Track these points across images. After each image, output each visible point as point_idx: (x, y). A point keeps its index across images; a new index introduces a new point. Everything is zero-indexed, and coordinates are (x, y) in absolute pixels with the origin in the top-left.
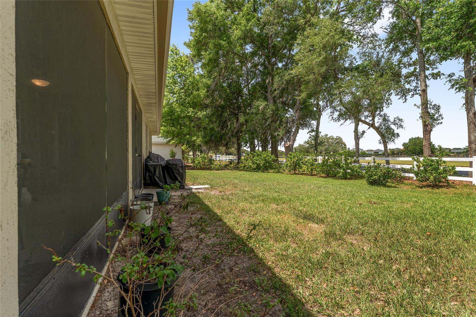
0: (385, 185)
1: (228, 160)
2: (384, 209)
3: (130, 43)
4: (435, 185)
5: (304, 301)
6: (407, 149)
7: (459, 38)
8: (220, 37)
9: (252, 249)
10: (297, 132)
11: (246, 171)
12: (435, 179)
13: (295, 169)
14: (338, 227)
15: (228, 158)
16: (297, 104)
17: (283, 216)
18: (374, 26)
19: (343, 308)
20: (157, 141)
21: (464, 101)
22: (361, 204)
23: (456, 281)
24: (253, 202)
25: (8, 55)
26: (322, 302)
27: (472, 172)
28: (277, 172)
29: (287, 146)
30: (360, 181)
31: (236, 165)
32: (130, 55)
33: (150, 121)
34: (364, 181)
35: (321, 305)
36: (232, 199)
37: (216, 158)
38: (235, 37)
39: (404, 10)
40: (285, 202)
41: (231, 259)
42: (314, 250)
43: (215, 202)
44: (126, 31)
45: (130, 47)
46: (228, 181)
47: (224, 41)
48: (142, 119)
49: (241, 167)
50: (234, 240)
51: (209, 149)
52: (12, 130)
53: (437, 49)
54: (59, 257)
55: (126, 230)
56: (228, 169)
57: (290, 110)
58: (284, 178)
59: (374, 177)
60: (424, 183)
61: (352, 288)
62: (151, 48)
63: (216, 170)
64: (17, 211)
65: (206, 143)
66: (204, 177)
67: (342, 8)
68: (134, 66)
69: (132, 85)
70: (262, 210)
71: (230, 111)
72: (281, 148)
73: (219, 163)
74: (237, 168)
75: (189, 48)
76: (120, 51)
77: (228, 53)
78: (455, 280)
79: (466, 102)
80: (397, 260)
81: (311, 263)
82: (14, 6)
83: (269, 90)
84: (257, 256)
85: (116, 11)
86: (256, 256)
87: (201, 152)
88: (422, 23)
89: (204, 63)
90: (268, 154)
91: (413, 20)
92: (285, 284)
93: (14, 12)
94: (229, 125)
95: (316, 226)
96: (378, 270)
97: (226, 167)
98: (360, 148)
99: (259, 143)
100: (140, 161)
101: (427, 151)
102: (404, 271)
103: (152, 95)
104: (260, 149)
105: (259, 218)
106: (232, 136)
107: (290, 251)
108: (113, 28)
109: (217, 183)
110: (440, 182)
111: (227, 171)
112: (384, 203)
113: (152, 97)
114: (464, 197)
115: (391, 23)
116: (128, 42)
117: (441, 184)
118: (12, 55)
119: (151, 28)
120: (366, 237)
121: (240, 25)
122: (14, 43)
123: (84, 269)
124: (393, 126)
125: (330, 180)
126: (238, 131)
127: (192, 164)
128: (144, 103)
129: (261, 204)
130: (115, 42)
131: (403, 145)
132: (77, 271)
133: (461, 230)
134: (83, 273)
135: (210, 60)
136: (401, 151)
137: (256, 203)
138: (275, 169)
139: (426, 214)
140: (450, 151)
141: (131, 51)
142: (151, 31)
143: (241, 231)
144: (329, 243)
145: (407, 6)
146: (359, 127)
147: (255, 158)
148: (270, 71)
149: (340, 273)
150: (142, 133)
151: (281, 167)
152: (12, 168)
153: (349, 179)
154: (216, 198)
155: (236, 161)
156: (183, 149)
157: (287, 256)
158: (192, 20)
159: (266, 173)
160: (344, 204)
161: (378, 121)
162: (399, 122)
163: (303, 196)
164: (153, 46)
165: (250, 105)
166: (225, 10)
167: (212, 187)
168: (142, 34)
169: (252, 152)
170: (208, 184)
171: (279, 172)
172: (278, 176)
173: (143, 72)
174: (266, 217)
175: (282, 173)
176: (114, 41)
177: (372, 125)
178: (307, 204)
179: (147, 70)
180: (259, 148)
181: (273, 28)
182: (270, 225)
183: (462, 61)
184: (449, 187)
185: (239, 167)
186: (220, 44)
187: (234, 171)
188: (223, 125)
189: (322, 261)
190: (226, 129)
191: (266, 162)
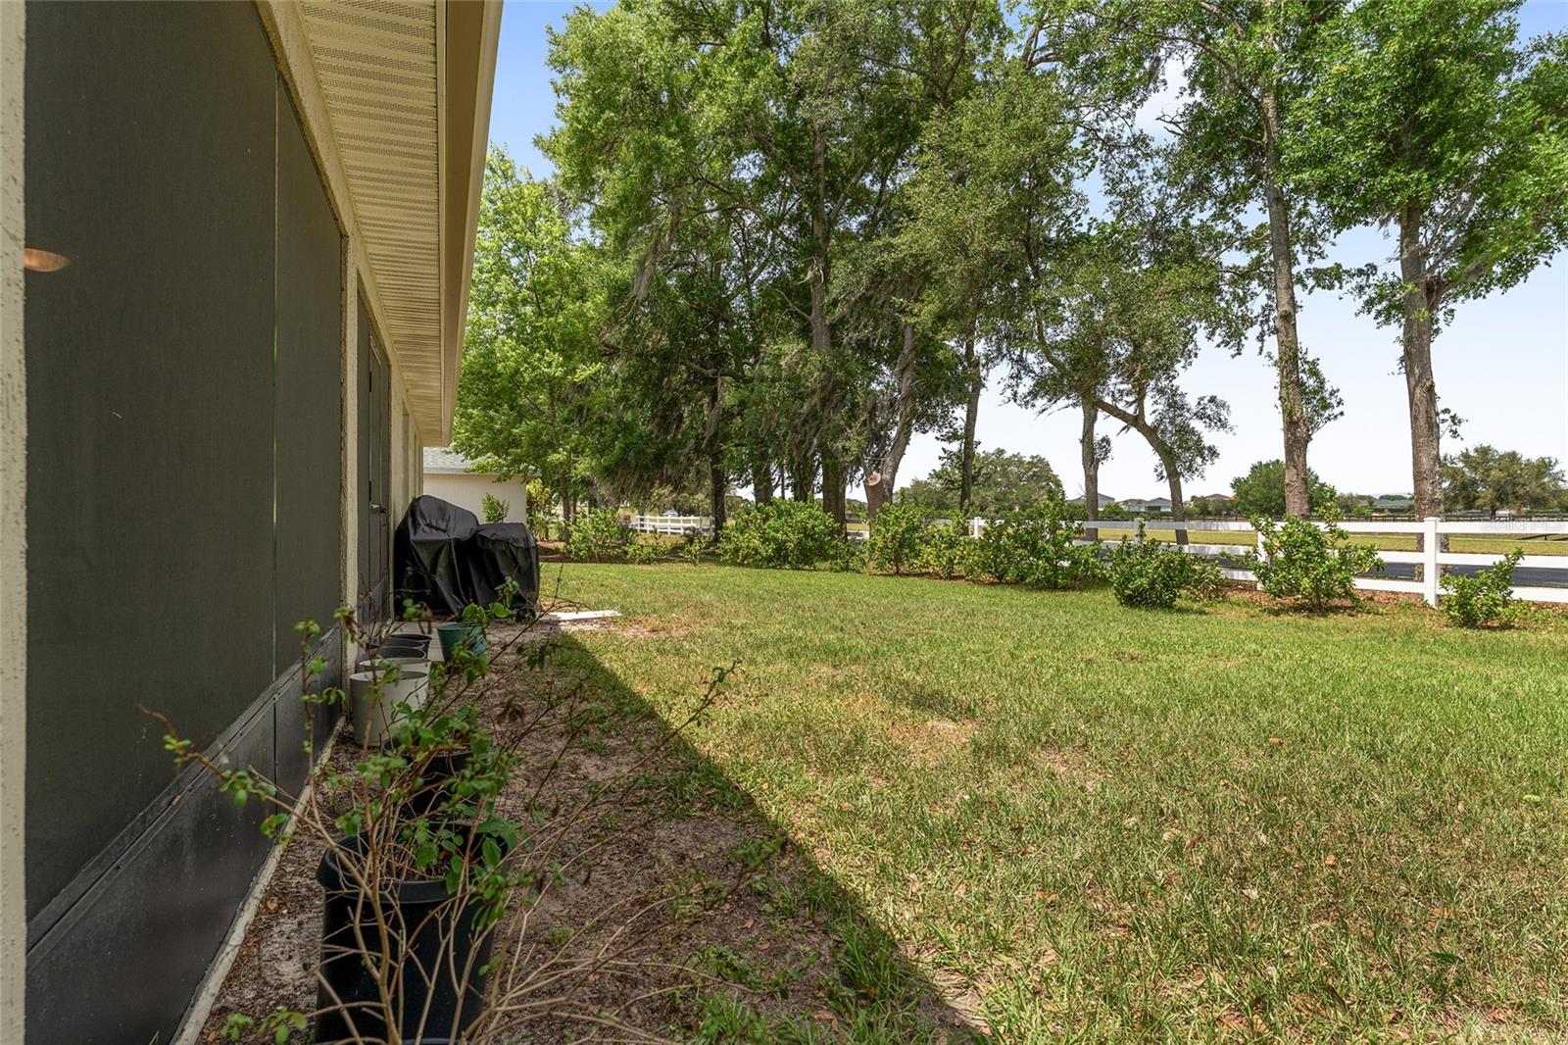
0: (1168, 606)
1: (682, 531)
2: (1157, 673)
3: (357, 137)
4: (1317, 607)
5: (898, 936)
6: (1246, 498)
7: (1387, 159)
8: (656, 126)
9: (749, 795)
10: (904, 439)
11: (741, 564)
12: (1316, 589)
13: (898, 560)
14: (1015, 729)
15: (682, 525)
16: (906, 351)
17: (852, 698)
18: (1138, 111)
19: (1008, 950)
20: (441, 465)
21: (1400, 351)
22: (1089, 662)
23: (1333, 866)
24: (759, 659)
25: (7, 180)
26: (950, 936)
27: (1423, 564)
28: (843, 569)
29: (872, 483)
30: (1099, 596)
31: (707, 547)
32: (353, 177)
33: (418, 397)
34: (1110, 596)
35: (946, 944)
36: (692, 651)
37: (642, 525)
38: (707, 127)
39: (1228, 67)
40: (858, 657)
41: (682, 826)
42: (937, 795)
43: (635, 661)
44: (343, 99)
45: (353, 153)
46: (681, 597)
47: (670, 135)
48: (389, 388)
49: (726, 552)
50: (693, 773)
51: (621, 494)
52: (14, 398)
53: (1324, 190)
54: (181, 740)
55: (336, 751)
56: (684, 560)
57: (884, 368)
58: (862, 587)
59: (1138, 582)
60: (1288, 601)
61: (1039, 895)
62: (423, 157)
63: (643, 562)
64: (24, 638)
65: (609, 472)
66: (602, 585)
67: (1043, 49)
68: (368, 214)
69: (359, 275)
70: (785, 682)
71: (688, 368)
72: (856, 493)
73: (652, 541)
74: (711, 555)
75: (551, 159)
76: (321, 164)
77: (681, 179)
78: (1331, 863)
79: (1407, 352)
80: (1175, 817)
81: (925, 831)
82: (23, 37)
83: (816, 303)
84: (763, 816)
85: (311, 36)
86: (761, 818)
87: (593, 503)
88: (1281, 109)
89: (601, 207)
90: (813, 514)
91: (1255, 100)
92: (845, 892)
93: (22, 55)
94: (685, 415)
95: (951, 725)
96: (1120, 844)
97: (675, 553)
98: (1099, 491)
99: (786, 475)
100: (384, 529)
101: (1295, 504)
102: (1193, 844)
103: (427, 311)
104: (789, 494)
105: (775, 707)
106: (697, 450)
107: (866, 799)
108: (300, 90)
109: (643, 602)
110: (1329, 595)
111: (677, 567)
112: (1160, 657)
113: (425, 316)
114: (1395, 641)
115: (1187, 106)
116: (348, 136)
117: (1336, 602)
118: (15, 180)
119: (425, 94)
120: (1095, 753)
121: (721, 87)
122: (22, 144)
123: (245, 787)
124: (1197, 425)
125: (1008, 593)
126: (716, 434)
127: (561, 545)
128: (400, 335)
129: (783, 665)
130: (304, 135)
131: (1233, 486)
132: (225, 788)
133: (1368, 729)
134: (242, 795)
135: (624, 199)
136: (1229, 505)
137: (768, 664)
138: (834, 557)
139: (1275, 688)
140: (1371, 504)
141: (358, 164)
142: (426, 104)
143: (716, 746)
144: (982, 773)
145: (1236, 56)
146: (1096, 425)
147: (771, 522)
148: (820, 241)
149: (1008, 856)
150: (389, 435)
151: (853, 554)
152: (12, 509)
153: (1065, 588)
154: (640, 648)
155: (709, 535)
156: (530, 494)
157: (856, 814)
158: (564, 64)
159: (807, 573)
160: (1039, 660)
161: (1153, 408)
162: (1214, 412)
163: (916, 640)
164: (431, 153)
165: (755, 351)
166: (674, 39)
167: (629, 617)
168: (394, 113)
169: (761, 504)
170: (612, 606)
171: (846, 569)
172: (844, 579)
173: (395, 233)
174: (796, 703)
175: (858, 572)
176: (302, 130)
177: (1135, 421)
178: (927, 665)
179: (411, 229)
180: (783, 492)
181: (826, 105)
182: (808, 727)
183: (1395, 229)
184: (1358, 612)
185: (718, 551)
186: (656, 147)
187: (705, 566)
188: (667, 416)
189: (958, 825)
190: (678, 428)
191: (807, 536)
